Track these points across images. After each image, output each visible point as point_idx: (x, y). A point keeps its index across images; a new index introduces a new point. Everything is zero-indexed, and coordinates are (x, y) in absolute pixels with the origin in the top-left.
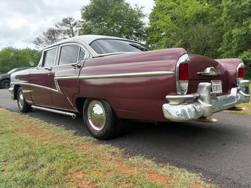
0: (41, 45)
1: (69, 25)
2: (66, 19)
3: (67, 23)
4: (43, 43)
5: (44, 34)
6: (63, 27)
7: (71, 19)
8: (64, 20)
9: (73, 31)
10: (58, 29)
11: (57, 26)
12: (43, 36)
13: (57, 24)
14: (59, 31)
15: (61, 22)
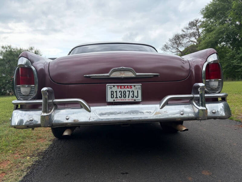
0: (168, 50)
1: (196, 27)
2: (192, 22)
3: (193, 26)
4: (170, 49)
5: (170, 41)
6: (188, 30)
7: (197, 21)
8: (190, 23)
9: (199, 32)
10: (184, 33)
11: (183, 31)
12: (169, 43)
13: (183, 28)
14: (185, 35)
15: (188, 26)
